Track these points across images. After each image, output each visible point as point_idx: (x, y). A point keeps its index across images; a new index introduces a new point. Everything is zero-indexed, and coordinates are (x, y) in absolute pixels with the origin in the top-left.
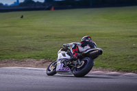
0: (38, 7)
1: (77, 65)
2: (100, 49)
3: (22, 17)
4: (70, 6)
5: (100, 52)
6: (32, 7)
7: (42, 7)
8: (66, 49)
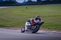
0: (34, 3)
1: (33, 28)
2: (43, 21)
3: (27, 8)
4: (48, 3)
5: (43, 23)
6: (31, 4)
7: (36, 3)
8: (29, 21)
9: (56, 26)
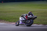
1: (28, 22)
9: (15, 19)
